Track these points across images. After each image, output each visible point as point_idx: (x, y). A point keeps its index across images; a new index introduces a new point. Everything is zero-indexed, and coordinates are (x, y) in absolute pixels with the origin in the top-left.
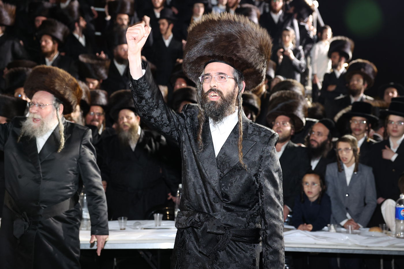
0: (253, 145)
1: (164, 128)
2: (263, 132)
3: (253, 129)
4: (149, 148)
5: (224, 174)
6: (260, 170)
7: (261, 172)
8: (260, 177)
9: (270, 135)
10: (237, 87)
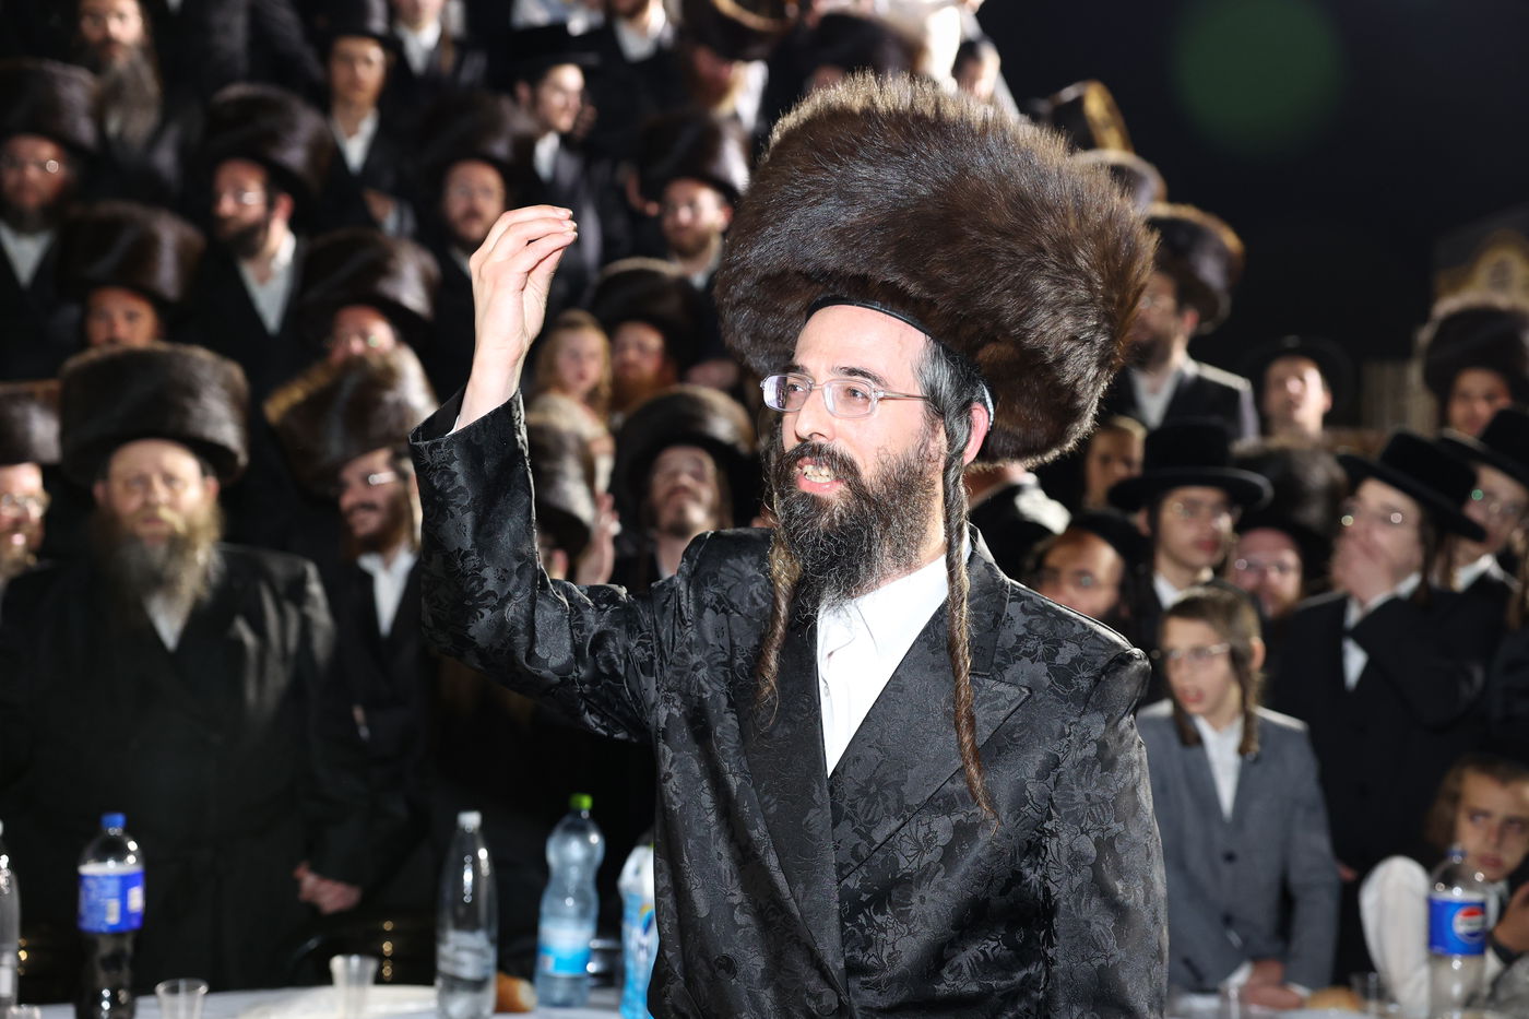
0: (1017, 705)
1: (482, 615)
2: (1069, 645)
3: (1024, 625)
4: (249, 638)
5: (872, 842)
6: (1048, 825)
7: (1053, 834)
8: (1049, 857)
9: (1102, 661)
10: (942, 436)
